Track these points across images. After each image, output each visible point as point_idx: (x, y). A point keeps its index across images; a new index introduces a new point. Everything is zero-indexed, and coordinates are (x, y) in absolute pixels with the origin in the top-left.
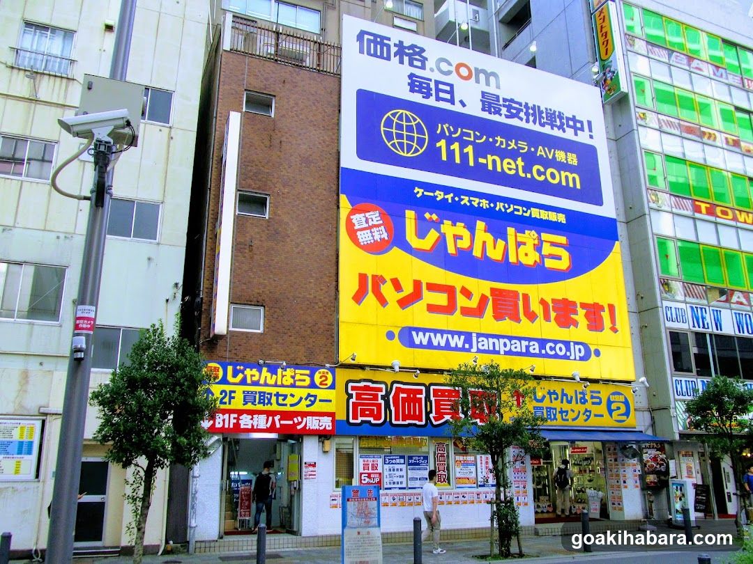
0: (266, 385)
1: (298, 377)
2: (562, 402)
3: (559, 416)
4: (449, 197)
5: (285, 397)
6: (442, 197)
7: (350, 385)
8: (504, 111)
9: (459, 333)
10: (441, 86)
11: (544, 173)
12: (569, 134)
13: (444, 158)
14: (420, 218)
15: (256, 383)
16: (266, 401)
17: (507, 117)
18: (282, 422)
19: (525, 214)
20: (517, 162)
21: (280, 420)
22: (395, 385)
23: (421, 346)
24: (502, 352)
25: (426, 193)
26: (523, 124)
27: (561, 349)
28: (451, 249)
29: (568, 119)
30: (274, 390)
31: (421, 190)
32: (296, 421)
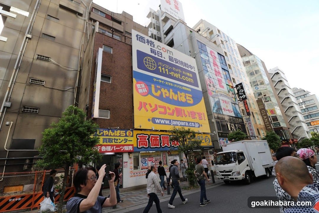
0: (111, 136)
1: (121, 133)
4: (163, 82)
5: (117, 140)
6: (161, 82)
7: (138, 135)
8: (174, 61)
9: (168, 120)
10: (159, 53)
11: (185, 78)
12: (190, 69)
13: (161, 71)
14: (155, 87)
15: (107, 135)
16: (111, 141)
17: (175, 63)
18: (116, 148)
19: (181, 88)
20: (179, 75)
22: (151, 135)
23: (158, 123)
24: (179, 125)
25: (157, 80)
26: (179, 65)
27: (193, 125)
28: (164, 96)
29: (189, 65)
30: (113, 138)
31: (155, 79)
32: (121, 148)
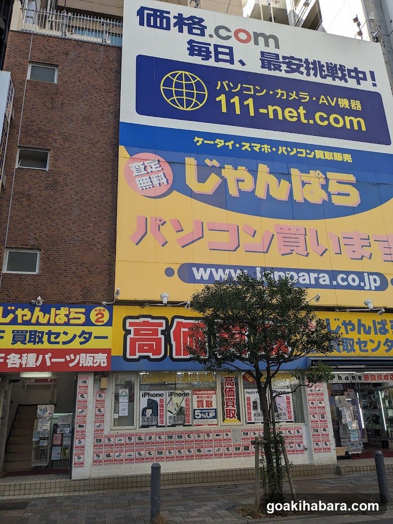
0: (38, 323)
1: (72, 315)
2: (359, 332)
3: (356, 347)
4: (230, 144)
5: (58, 335)
6: (223, 144)
7: (128, 321)
8: (284, 67)
9: (242, 268)
10: (220, 49)
11: (328, 119)
12: (352, 84)
13: (224, 110)
14: (201, 166)
15: (27, 323)
16: (37, 340)
17: (286, 72)
18: (53, 360)
19: (308, 156)
20: (299, 111)
21: (50, 359)
22: (176, 320)
23: (202, 281)
25: (206, 142)
26: (304, 77)
27: (354, 280)
28: (233, 191)
29: (349, 71)
30: (46, 329)
31: (201, 140)
32: (68, 358)
